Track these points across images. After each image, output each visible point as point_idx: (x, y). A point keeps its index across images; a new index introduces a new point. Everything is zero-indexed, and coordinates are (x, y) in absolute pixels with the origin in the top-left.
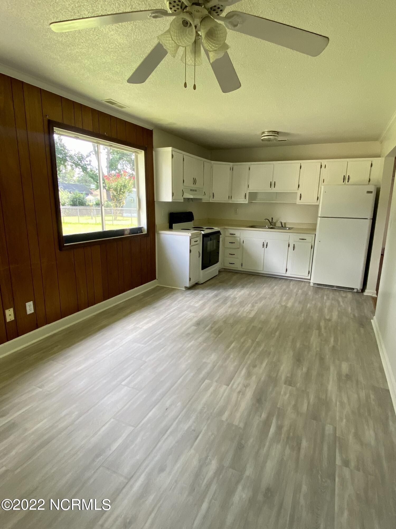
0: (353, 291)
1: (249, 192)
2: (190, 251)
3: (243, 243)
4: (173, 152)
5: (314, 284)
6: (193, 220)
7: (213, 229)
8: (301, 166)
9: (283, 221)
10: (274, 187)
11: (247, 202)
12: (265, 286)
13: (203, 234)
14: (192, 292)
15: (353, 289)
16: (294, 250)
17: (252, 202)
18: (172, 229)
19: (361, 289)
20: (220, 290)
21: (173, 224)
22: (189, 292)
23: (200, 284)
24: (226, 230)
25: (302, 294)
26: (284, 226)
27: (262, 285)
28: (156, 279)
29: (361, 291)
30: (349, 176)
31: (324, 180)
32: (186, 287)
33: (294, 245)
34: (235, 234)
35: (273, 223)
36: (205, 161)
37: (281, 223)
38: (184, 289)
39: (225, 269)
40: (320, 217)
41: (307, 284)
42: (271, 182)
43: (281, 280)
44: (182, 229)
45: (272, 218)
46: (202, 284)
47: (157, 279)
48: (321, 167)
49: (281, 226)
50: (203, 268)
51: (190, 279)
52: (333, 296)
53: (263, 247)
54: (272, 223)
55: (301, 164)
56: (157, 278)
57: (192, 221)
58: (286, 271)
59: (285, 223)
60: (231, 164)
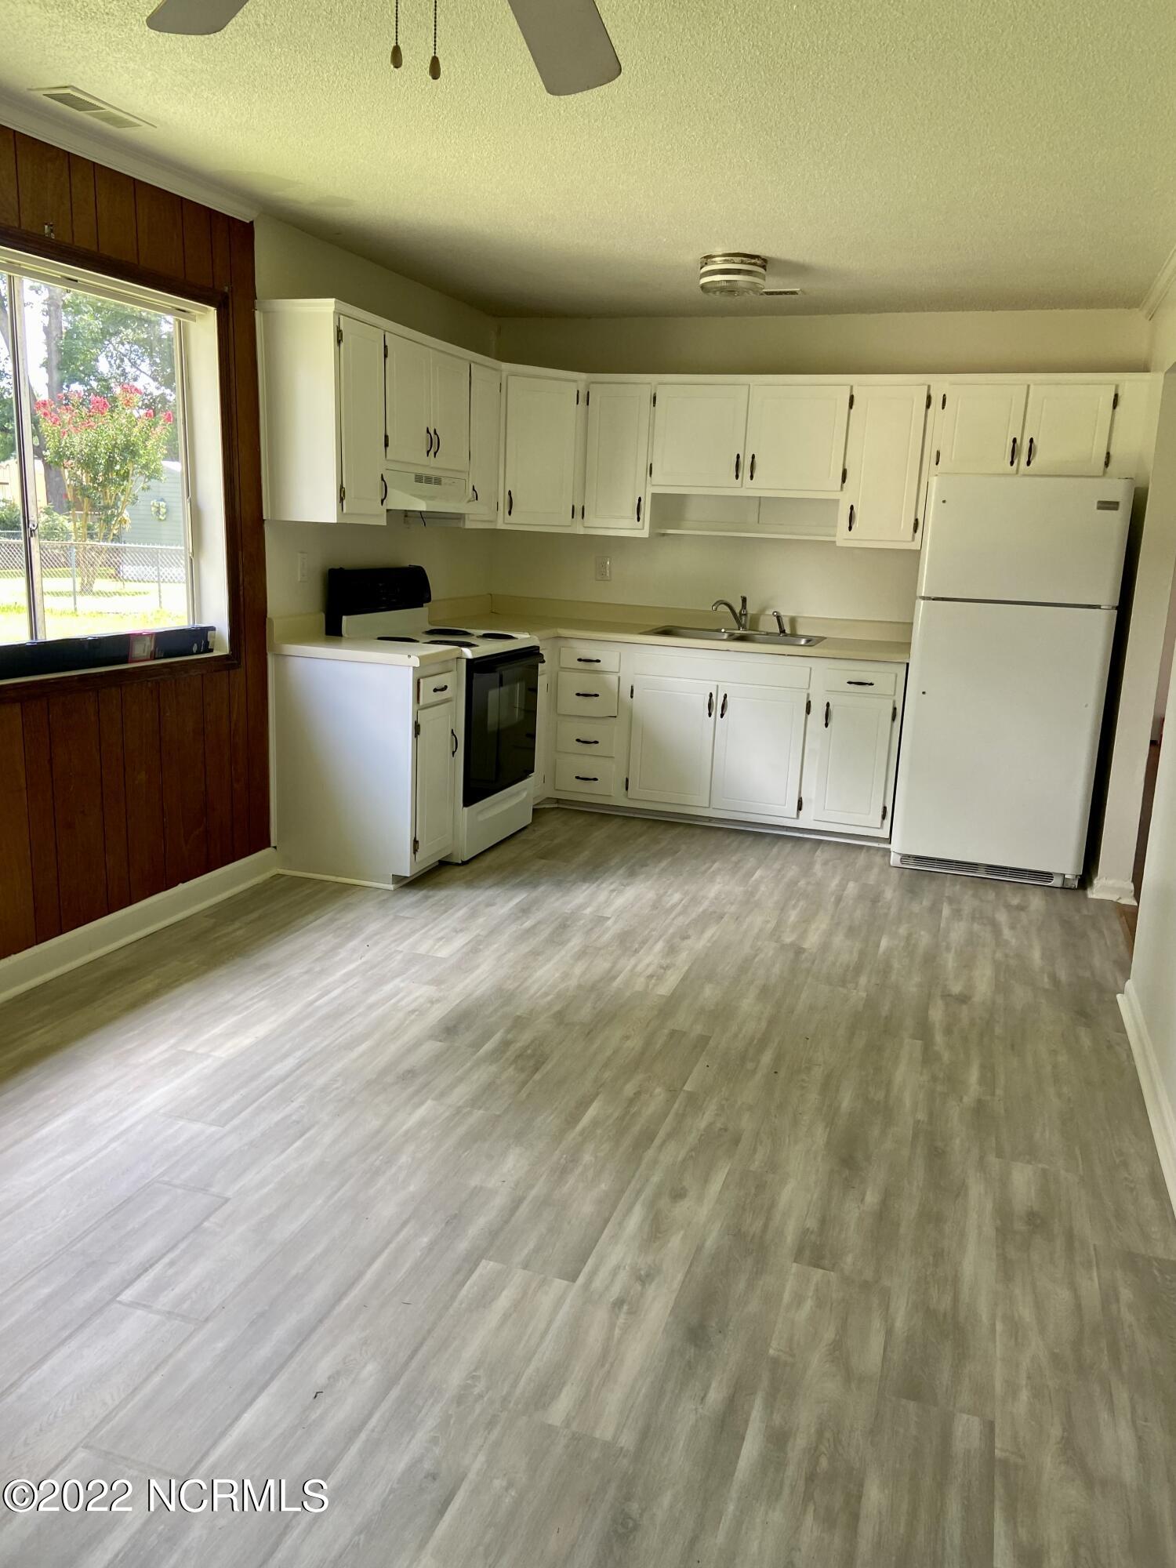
0: (1049, 884)
1: (654, 495)
2: (417, 729)
3: (632, 697)
4: (342, 317)
5: (905, 857)
6: (429, 600)
7: (511, 637)
8: (852, 398)
9: (786, 613)
10: (752, 477)
11: (645, 533)
12: (719, 870)
13: (469, 661)
14: (427, 898)
15: (1049, 876)
16: (826, 725)
17: (664, 535)
18: (341, 635)
19: (1077, 876)
20: (542, 888)
21: (344, 618)
22: (413, 897)
23: (458, 865)
24: (562, 643)
25: (860, 897)
26: (788, 631)
27: (707, 865)
28: (268, 845)
29: (1076, 883)
30: (1031, 440)
31: (938, 453)
32: (397, 879)
33: (828, 705)
34: (598, 661)
35: (749, 616)
36: (474, 362)
37: (778, 618)
38: (391, 887)
39: (558, 801)
40: (924, 598)
41: (878, 859)
42: (738, 456)
43: (780, 844)
44: (379, 639)
45: (744, 600)
46: (464, 863)
47: (275, 847)
48: (928, 406)
49: (778, 631)
50: (469, 800)
51: (416, 842)
52: (976, 903)
53: (710, 715)
54: (743, 618)
55: (852, 387)
56: (273, 844)
57: (422, 606)
58: (800, 808)
59: (793, 621)
60: (583, 376)
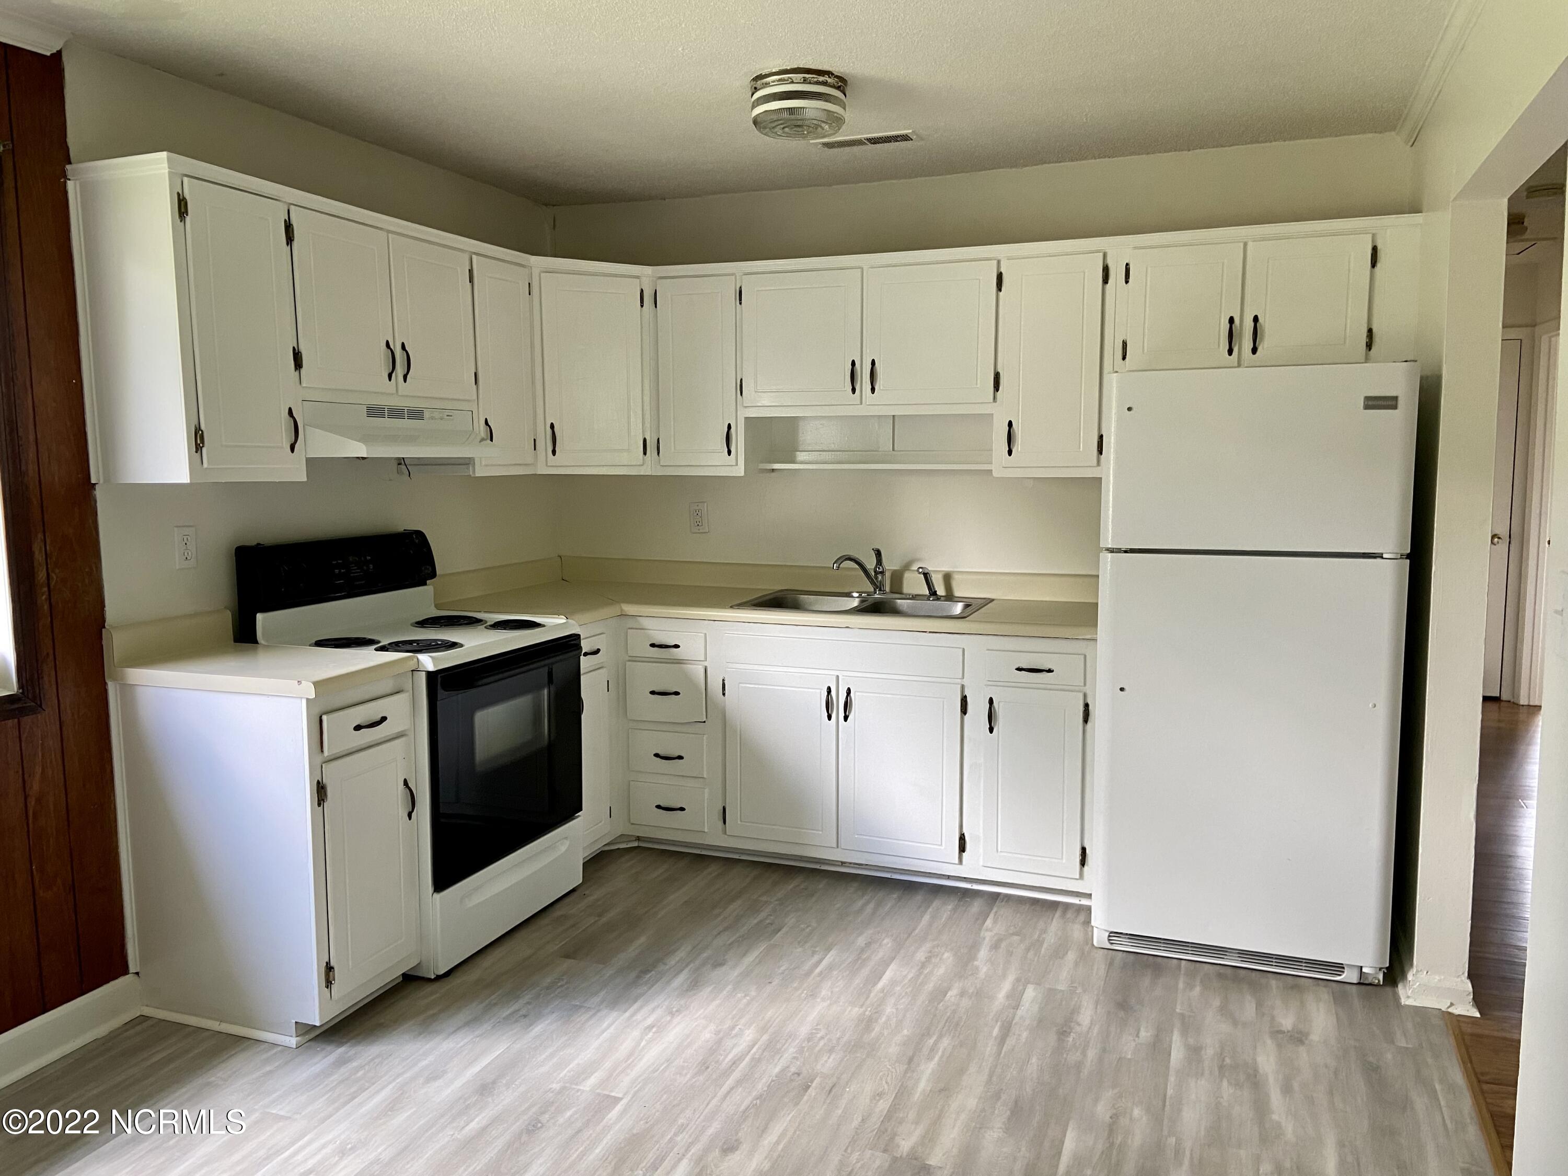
0: (1338, 978)
1: (746, 418)
2: (321, 792)
3: (724, 694)
4: (186, 180)
5: (1113, 934)
6: (433, 575)
8: (1000, 277)
9: (937, 567)
10: (873, 390)
11: (740, 471)
13: (431, 676)
14: (341, 1062)
15: (1339, 968)
16: (991, 730)
17: (773, 470)
18: (256, 642)
19: (1380, 969)
21: (260, 617)
22: (335, 1053)
23: (429, 980)
24: (631, 623)
26: (941, 591)
27: (816, 958)
28: (124, 971)
29: (1381, 977)
30: (1256, 319)
31: (1125, 344)
32: (304, 1029)
33: (991, 701)
34: (677, 646)
35: (888, 575)
36: (475, 253)
37: (926, 576)
38: (293, 1041)
39: (638, 839)
40: (1111, 551)
41: (1076, 931)
42: (853, 363)
43: (936, 903)
44: (320, 644)
45: (878, 553)
46: (439, 978)
47: (137, 973)
48: (1106, 280)
49: (927, 592)
50: (442, 881)
51: (329, 968)
53: (829, 717)
54: (880, 577)
55: (999, 262)
56: (132, 969)
57: (425, 584)
58: (962, 849)
59: (947, 578)
60: (646, 271)
